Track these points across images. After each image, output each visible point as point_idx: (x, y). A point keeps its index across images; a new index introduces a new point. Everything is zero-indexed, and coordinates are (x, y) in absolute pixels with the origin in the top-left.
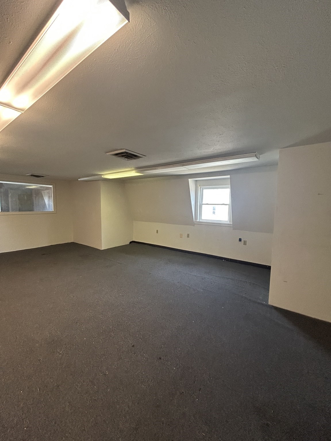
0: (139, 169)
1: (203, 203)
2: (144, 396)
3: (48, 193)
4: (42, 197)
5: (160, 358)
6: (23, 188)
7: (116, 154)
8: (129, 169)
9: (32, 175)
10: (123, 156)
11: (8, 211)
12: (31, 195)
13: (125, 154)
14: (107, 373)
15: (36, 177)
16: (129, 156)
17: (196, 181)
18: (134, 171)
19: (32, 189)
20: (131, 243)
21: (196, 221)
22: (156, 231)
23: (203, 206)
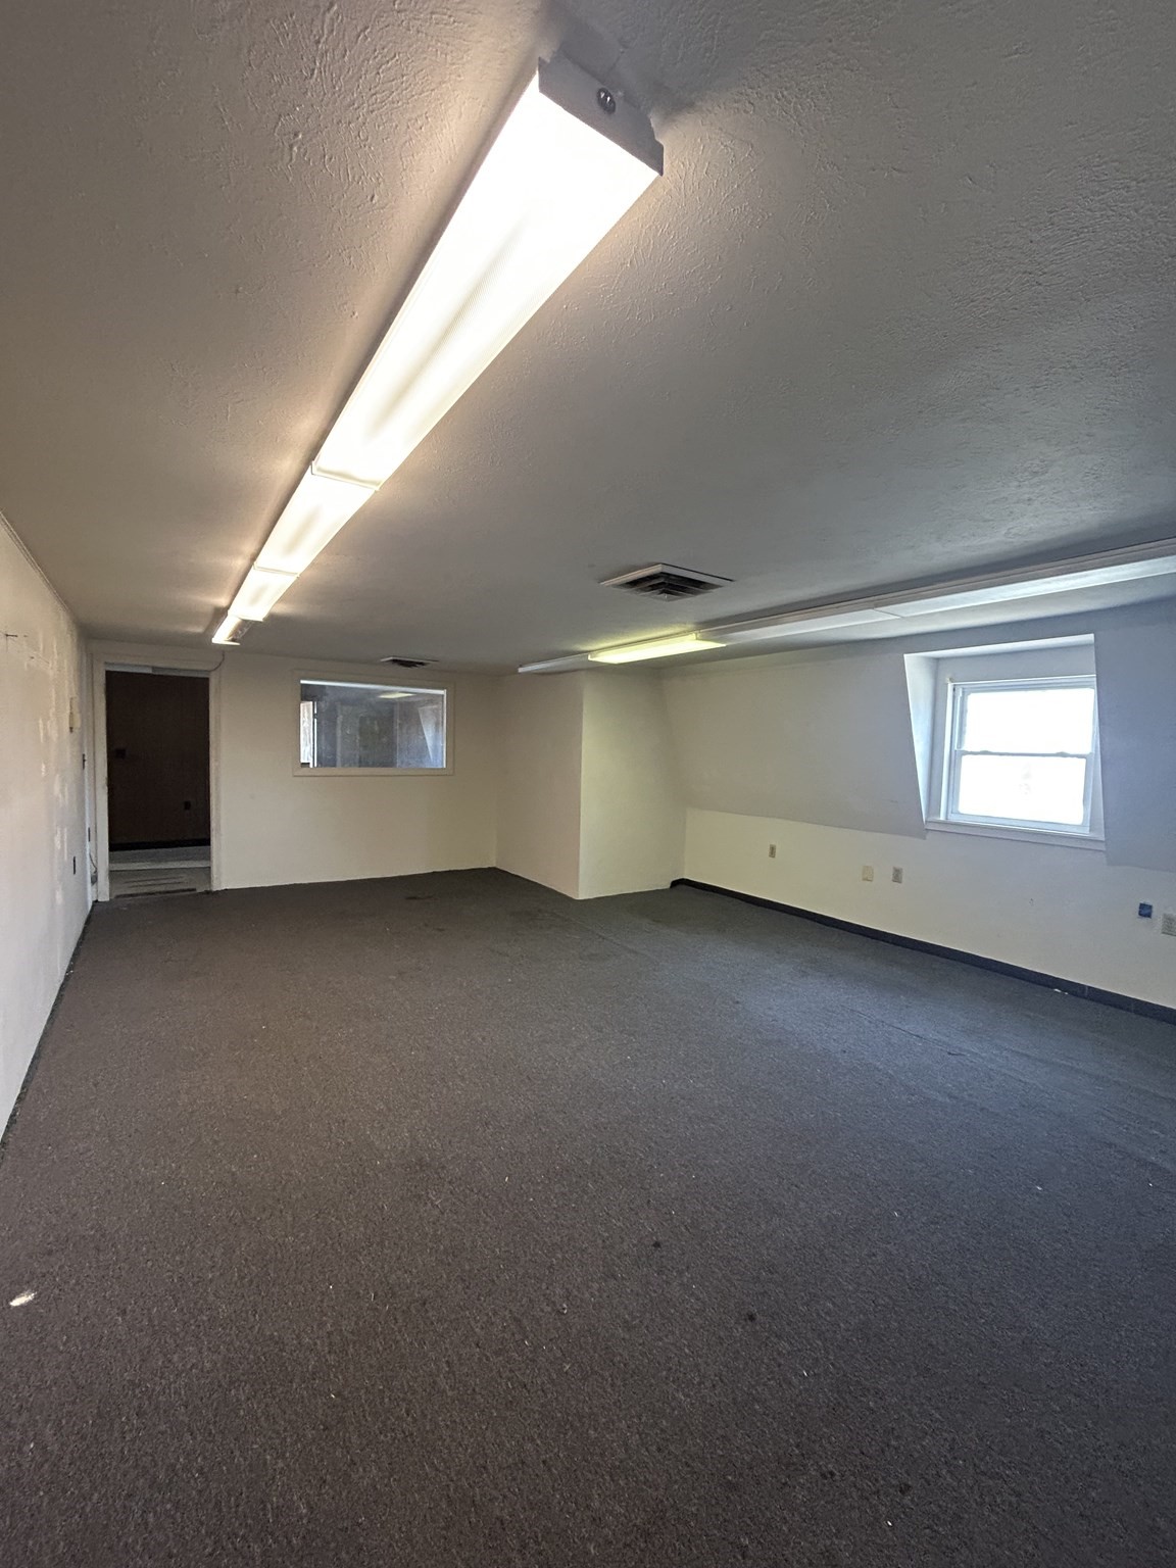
0: (709, 626)
1: (966, 747)
2: (681, 1430)
3: (435, 713)
4: (419, 723)
5: (752, 1318)
6: (372, 699)
7: (634, 583)
8: (677, 629)
9: (394, 661)
10: (653, 587)
11: (335, 766)
12: (391, 718)
13: (662, 580)
14: (564, 1309)
15: (407, 666)
16: (674, 585)
17: (938, 659)
18: (693, 636)
19: (392, 703)
20: (675, 884)
21: (930, 819)
22: (768, 851)
23: (965, 759)
